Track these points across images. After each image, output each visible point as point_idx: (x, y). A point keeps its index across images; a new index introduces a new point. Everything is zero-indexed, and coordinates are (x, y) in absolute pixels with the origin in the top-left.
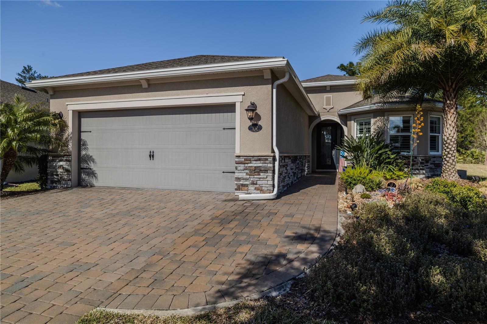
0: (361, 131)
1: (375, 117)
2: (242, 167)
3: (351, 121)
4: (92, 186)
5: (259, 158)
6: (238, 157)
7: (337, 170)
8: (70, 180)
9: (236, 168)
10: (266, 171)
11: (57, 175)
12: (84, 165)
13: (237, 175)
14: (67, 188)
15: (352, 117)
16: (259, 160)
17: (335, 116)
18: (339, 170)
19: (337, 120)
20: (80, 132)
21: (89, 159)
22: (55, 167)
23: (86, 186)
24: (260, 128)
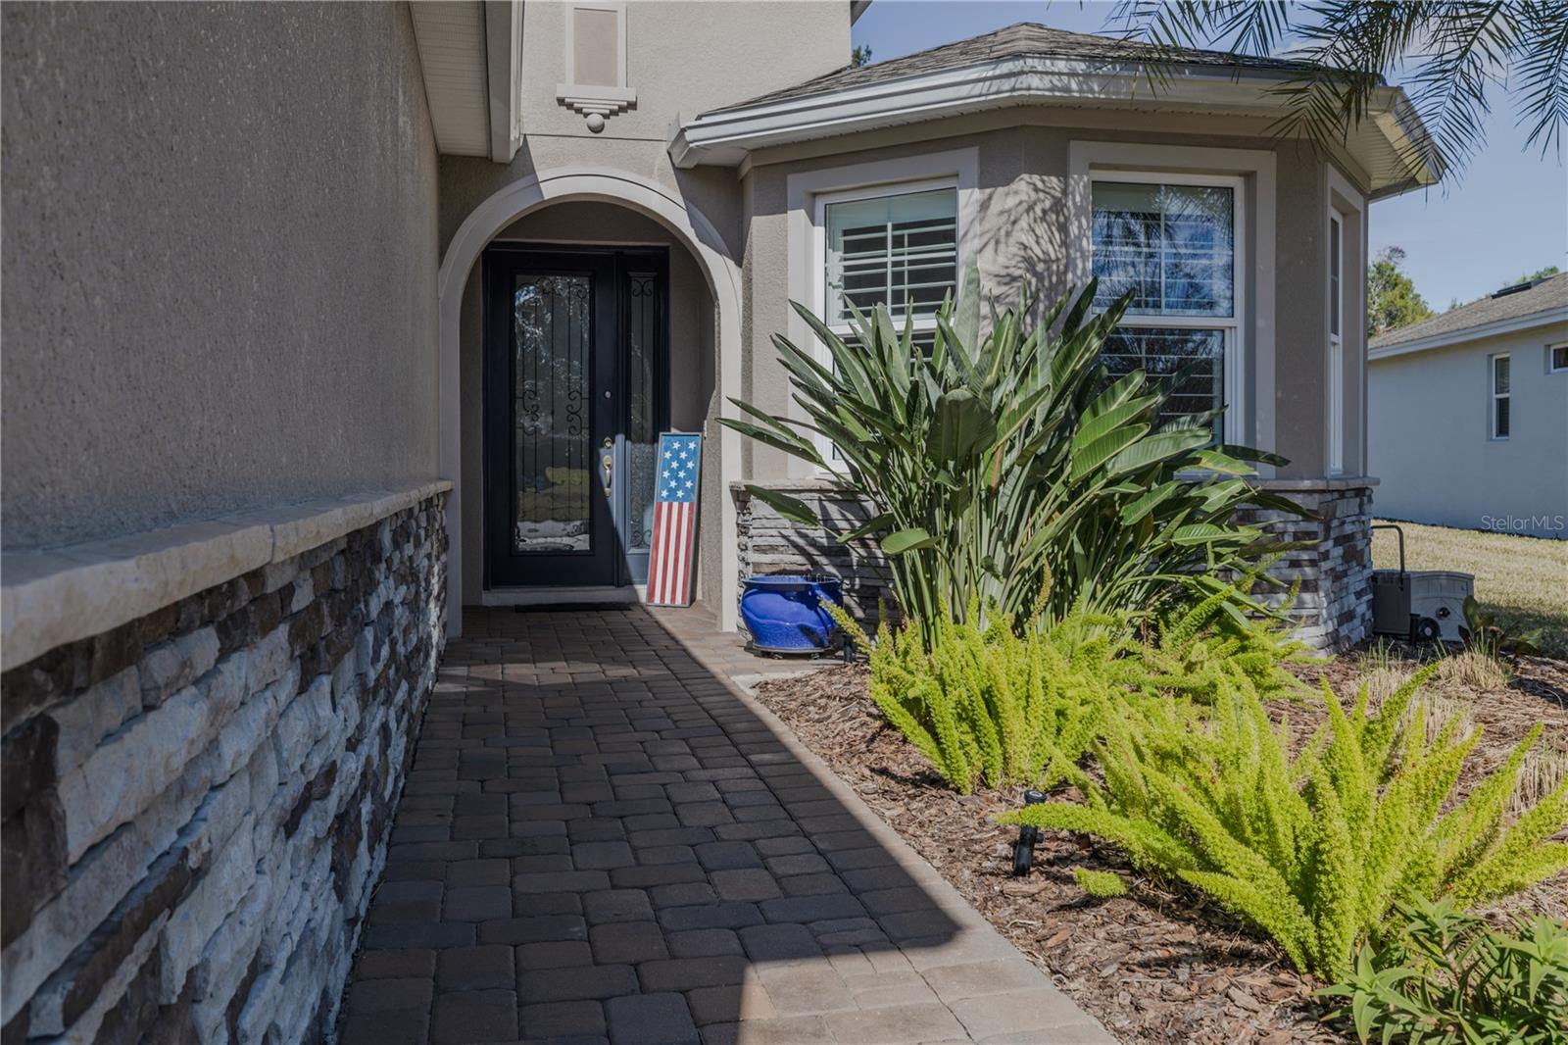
0: (861, 290)
1: (993, 177)
3: (782, 208)
7: (642, 591)
15: (797, 184)
17: (650, 174)
18: (651, 594)
19: (666, 202)
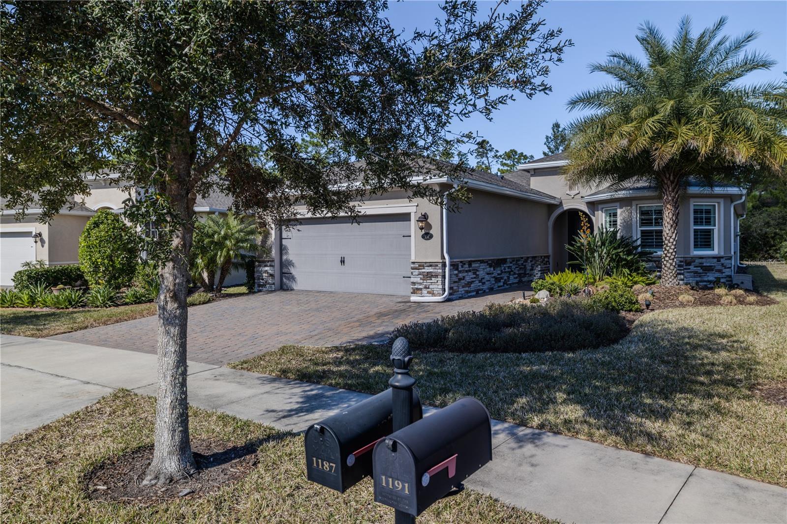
1: (621, 207)
2: (416, 272)
3: (597, 210)
4: (292, 290)
5: (431, 265)
6: (413, 263)
8: (274, 284)
9: (412, 274)
10: (436, 276)
11: (263, 279)
12: (285, 270)
13: (413, 280)
14: (272, 292)
15: (600, 206)
16: (431, 266)
17: (582, 204)
19: (585, 209)
20: (281, 239)
21: (290, 263)
22: (260, 272)
23: (287, 290)
24: (431, 236)
